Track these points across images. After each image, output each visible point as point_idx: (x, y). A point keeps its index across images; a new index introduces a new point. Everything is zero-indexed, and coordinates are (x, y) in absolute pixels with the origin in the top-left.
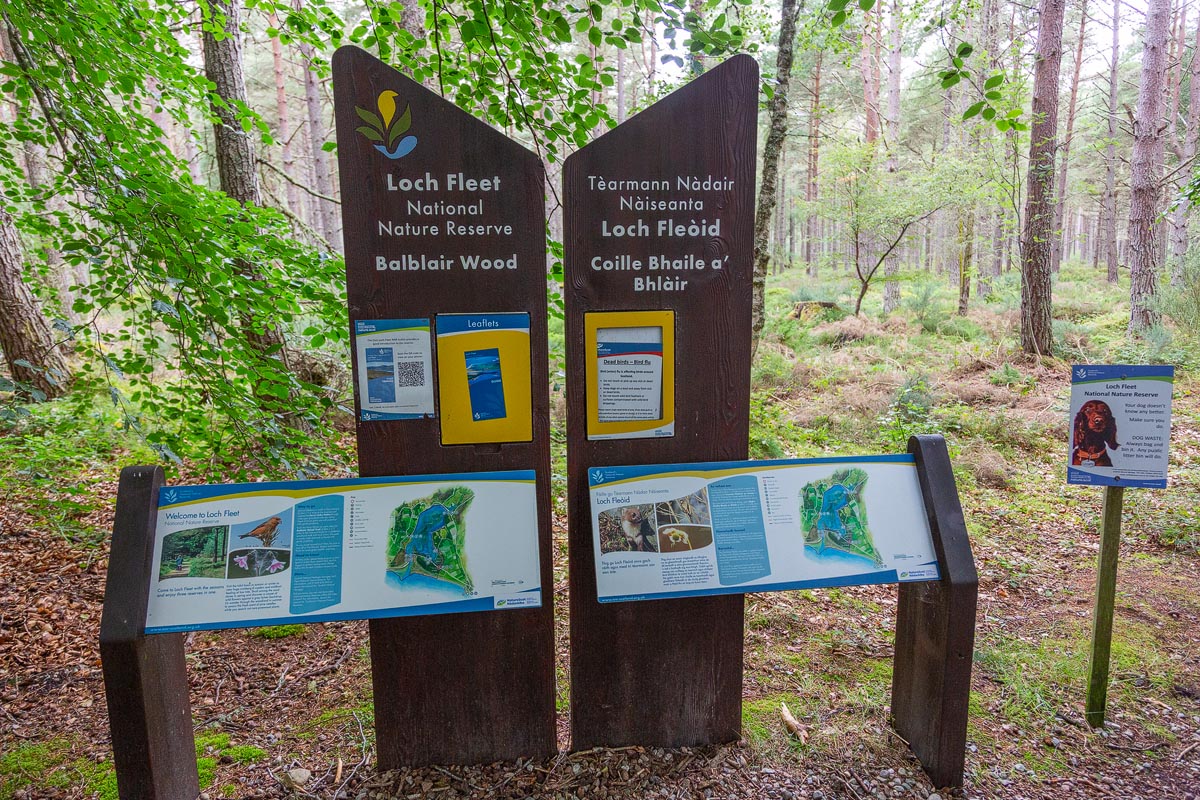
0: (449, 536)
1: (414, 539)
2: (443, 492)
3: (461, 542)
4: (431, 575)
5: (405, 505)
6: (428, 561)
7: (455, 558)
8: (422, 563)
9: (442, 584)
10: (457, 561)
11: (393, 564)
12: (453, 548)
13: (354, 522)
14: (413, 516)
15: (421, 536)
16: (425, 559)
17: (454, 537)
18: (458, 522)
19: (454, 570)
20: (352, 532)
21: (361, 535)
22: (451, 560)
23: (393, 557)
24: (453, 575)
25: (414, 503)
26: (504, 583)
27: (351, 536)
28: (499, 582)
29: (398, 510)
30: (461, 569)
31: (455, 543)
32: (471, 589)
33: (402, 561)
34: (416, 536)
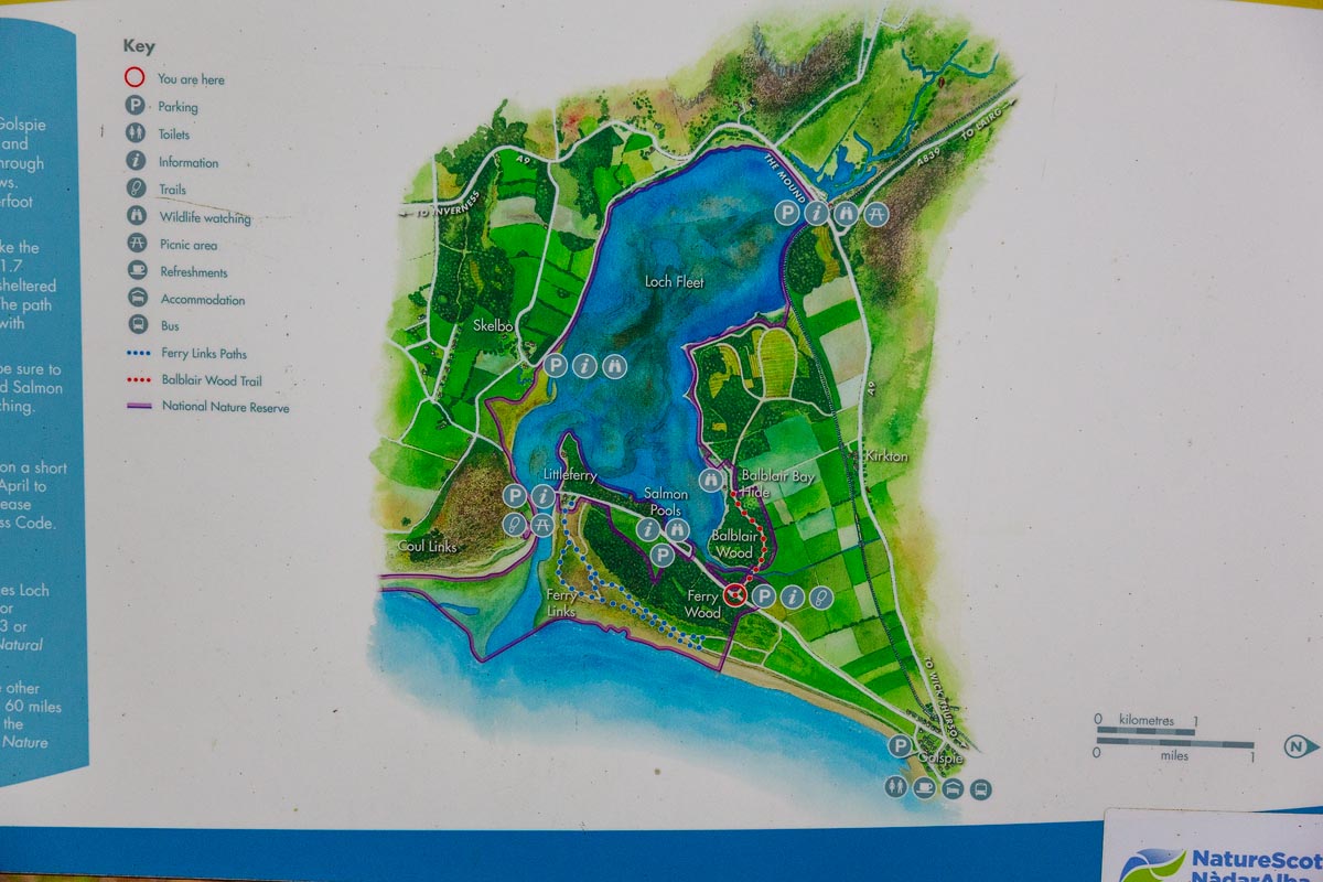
0: (815, 384)
1: (568, 380)
2: (786, 52)
3: (899, 430)
4: (684, 640)
5: (504, 131)
6: (663, 543)
7: (848, 537)
8: (620, 554)
9: (751, 706)
10: (864, 560)
11: (423, 547)
12: (841, 471)
13: (152, 229)
14: (565, 218)
15: (616, 366)
16: (644, 529)
17: (850, 393)
18: (887, 288)
19: (841, 618)
20: (138, 297)
21: (199, 327)
22: (820, 553)
23: (425, 498)
24: (836, 651)
25: (570, 119)
26: (1180, 739)
27: (138, 324)
28: (1146, 733)
29: (462, 164)
30: (888, 618)
31: (852, 432)
32: (949, 762)
33: (484, 529)
34: (585, 366)
